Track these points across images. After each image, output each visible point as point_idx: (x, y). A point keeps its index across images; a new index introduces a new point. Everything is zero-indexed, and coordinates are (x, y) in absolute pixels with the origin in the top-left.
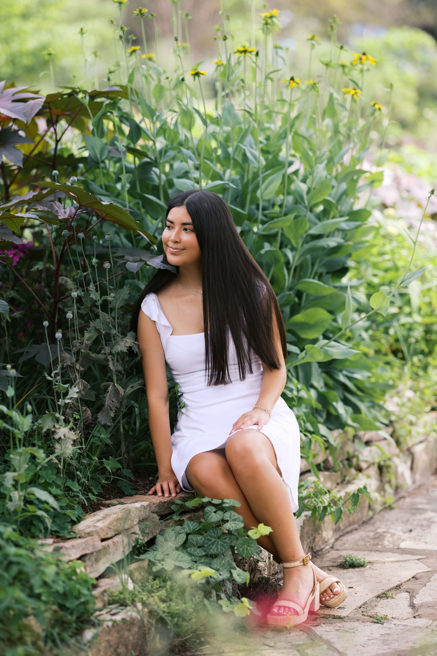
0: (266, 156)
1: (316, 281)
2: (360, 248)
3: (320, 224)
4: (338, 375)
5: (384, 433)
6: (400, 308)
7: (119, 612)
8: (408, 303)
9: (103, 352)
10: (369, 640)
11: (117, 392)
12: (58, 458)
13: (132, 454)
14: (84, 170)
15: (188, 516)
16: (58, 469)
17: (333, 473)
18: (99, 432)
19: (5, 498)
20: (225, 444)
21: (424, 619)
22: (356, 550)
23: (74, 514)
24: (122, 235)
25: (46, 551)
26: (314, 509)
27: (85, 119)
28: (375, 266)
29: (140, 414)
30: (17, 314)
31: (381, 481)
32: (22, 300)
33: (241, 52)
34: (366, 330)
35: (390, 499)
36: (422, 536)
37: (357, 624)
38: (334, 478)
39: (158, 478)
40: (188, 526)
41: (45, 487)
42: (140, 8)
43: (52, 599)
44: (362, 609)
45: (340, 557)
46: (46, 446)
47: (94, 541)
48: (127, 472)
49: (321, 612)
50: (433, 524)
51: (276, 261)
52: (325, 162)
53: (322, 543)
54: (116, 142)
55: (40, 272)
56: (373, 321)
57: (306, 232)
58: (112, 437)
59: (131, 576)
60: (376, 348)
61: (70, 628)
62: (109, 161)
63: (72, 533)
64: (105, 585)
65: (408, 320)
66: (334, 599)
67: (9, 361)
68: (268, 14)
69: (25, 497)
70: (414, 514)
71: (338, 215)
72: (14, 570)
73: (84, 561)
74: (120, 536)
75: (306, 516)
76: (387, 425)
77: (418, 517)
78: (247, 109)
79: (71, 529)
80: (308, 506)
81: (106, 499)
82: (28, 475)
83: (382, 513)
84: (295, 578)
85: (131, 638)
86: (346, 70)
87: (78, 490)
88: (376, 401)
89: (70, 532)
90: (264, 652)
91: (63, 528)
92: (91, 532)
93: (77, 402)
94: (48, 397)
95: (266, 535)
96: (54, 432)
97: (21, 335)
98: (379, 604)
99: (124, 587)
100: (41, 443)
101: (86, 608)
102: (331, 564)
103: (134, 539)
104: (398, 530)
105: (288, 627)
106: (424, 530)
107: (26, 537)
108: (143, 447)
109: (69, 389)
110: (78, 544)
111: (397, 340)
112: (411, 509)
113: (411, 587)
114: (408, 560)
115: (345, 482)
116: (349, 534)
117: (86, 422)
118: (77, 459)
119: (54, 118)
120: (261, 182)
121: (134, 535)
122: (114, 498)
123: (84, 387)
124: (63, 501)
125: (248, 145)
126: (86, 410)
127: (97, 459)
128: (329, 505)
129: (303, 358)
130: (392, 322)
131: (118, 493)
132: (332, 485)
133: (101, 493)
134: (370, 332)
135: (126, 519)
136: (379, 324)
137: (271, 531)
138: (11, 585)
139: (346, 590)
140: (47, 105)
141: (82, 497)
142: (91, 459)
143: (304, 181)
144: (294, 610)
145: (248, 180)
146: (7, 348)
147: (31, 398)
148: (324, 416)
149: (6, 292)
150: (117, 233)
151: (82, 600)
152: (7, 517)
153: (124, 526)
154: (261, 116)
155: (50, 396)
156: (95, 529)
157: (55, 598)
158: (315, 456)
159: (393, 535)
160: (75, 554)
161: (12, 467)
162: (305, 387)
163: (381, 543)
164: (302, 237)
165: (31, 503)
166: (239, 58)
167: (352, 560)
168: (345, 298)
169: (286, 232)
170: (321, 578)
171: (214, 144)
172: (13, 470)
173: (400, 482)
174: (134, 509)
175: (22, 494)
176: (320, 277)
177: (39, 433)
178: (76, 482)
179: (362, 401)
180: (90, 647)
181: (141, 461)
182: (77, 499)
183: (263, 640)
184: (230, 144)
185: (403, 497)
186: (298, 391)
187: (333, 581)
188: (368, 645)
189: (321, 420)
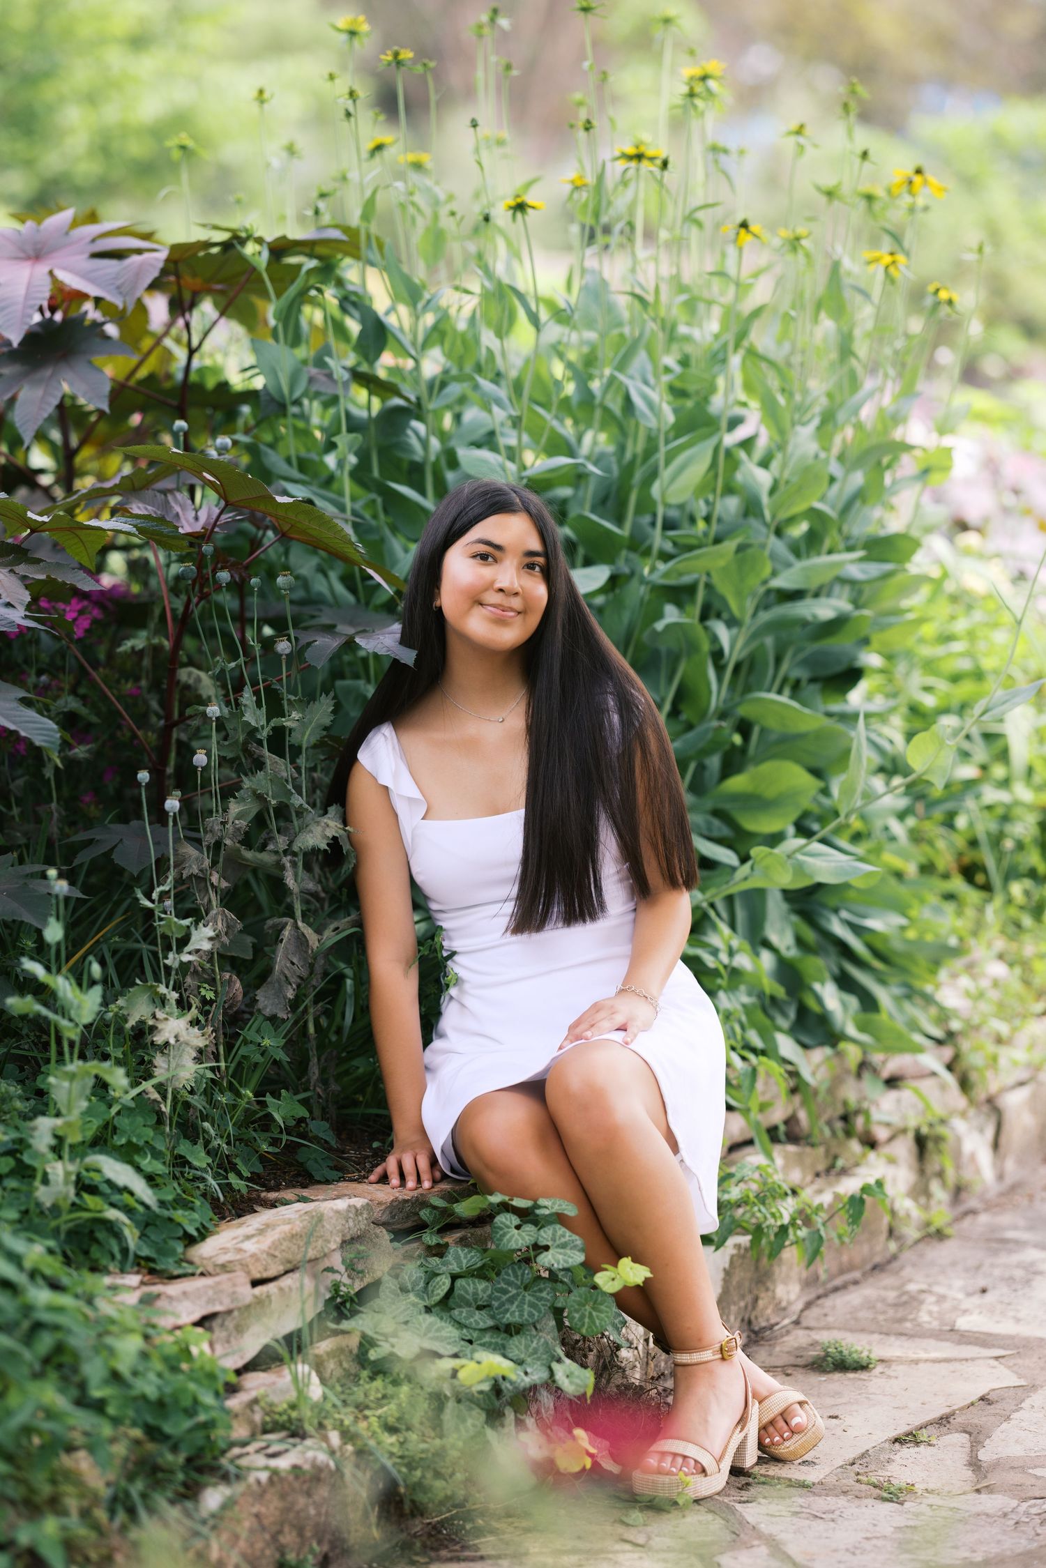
0: (680, 402)
1: (784, 699)
2: (890, 625)
3: (799, 565)
4: (829, 920)
5: (932, 1060)
6: (984, 768)
7: (286, 1451)
8: (1004, 756)
9: (271, 847)
10: (867, 1539)
11: (301, 941)
12: (160, 1088)
13: (334, 1087)
14: (252, 422)
15: (458, 1235)
16: (160, 1114)
17: (808, 1150)
18: (258, 1031)
19: (33, 1177)
20: (547, 1070)
21: (1000, 1496)
22: (851, 1330)
23: (192, 1221)
24: (333, 576)
25: (122, 1303)
26: (758, 1231)
27: (259, 302)
28: (929, 666)
29: (356, 993)
30: (80, 752)
31: (922, 1172)
32: (94, 719)
33: (630, 158)
34: (901, 816)
35: (941, 1213)
36: (1009, 1304)
37: (842, 1501)
38: (808, 1161)
39: (392, 1145)
40: (457, 1258)
41: (128, 1154)
42: (396, 48)
43: (131, 1413)
44: (856, 1468)
45: (814, 1344)
46: (133, 1061)
47: (234, 1285)
48: (320, 1128)
49: (761, 1470)
50: (1038, 1278)
51: (693, 647)
52: (816, 422)
53: (774, 1311)
54: (327, 359)
55: (138, 654)
56: (920, 797)
57: (765, 582)
58: (289, 1045)
59: (319, 1366)
60: (923, 860)
61: (170, 1481)
62: (311, 400)
63: (184, 1264)
64: (257, 1388)
65: (1001, 796)
66: (792, 1441)
67: (58, 860)
68: (697, 72)
69: (79, 1176)
70: (995, 1253)
71: (841, 546)
72: (46, 1342)
73: (210, 1329)
74: (296, 1275)
75: (738, 1246)
76: (939, 1042)
77: (1004, 1259)
78: (638, 291)
79: (184, 1253)
80: (744, 1224)
81: (269, 1190)
82: (88, 1126)
83: (921, 1246)
84: (701, 1389)
85: (312, 1511)
86: (877, 206)
87: (205, 1165)
88: (917, 984)
89: (182, 1260)
90: (620, 1557)
91: (164, 1251)
92: (230, 1262)
93: (211, 961)
94: (144, 946)
95: (638, 1286)
96: (153, 1029)
97: (87, 799)
98: (897, 1458)
99: (300, 1392)
100: (123, 1053)
101: (208, 1437)
102: (792, 1360)
103: (329, 1283)
104: (955, 1287)
105: (681, 1502)
106: (1015, 1290)
107: (77, 1269)
108: (361, 1070)
109: (193, 929)
110: (198, 1289)
111: (974, 843)
112: (989, 1240)
113: (976, 1421)
114: (973, 1359)
115: (833, 1172)
116: (839, 1294)
117: (230, 1007)
118: (205, 1092)
119: (187, 296)
120: (662, 463)
121: (330, 1274)
122: (287, 1187)
123: (228, 927)
124: (169, 1188)
125: (637, 376)
126: (230, 981)
127: (251, 1095)
128: (793, 1223)
129: (746, 879)
130: (963, 800)
131: (298, 1175)
132: (804, 1178)
133: (258, 1175)
134: (911, 822)
135: (311, 1234)
136: (931, 804)
137: (649, 1275)
138: (38, 1376)
139: (821, 1423)
140: (171, 266)
141: (213, 1182)
142: (238, 1095)
143: (765, 464)
144: (696, 1461)
145: (635, 456)
146: (55, 830)
147: (105, 947)
148: (792, 1014)
149: (55, 699)
150: (322, 571)
151: (202, 1417)
152: (36, 1220)
153: (306, 1252)
154: (669, 308)
155: (150, 944)
156: (238, 1257)
157: (137, 1411)
158: (763, 1108)
159: (942, 1299)
160: (189, 1312)
161: (51, 1105)
162: (747, 946)
163: (911, 1317)
164: (754, 595)
165: (93, 1190)
166: (626, 170)
167: (841, 1352)
168: (852, 740)
169: (716, 580)
170: (764, 1393)
171: (558, 370)
172: (54, 1112)
173: (967, 1175)
174: (331, 1214)
175: (72, 1168)
176: (796, 689)
177: (120, 1031)
178: (199, 1147)
179: (882, 981)
180: (214, 1528)
181: (356, 1104)
182: (201, 1186)
183: (620, 1529)
184: (596, 372)
185: (973, 1212)
186: (731, 953)
187: (791, 1401)
188: (864, 1552)
189: (784, 1023)
